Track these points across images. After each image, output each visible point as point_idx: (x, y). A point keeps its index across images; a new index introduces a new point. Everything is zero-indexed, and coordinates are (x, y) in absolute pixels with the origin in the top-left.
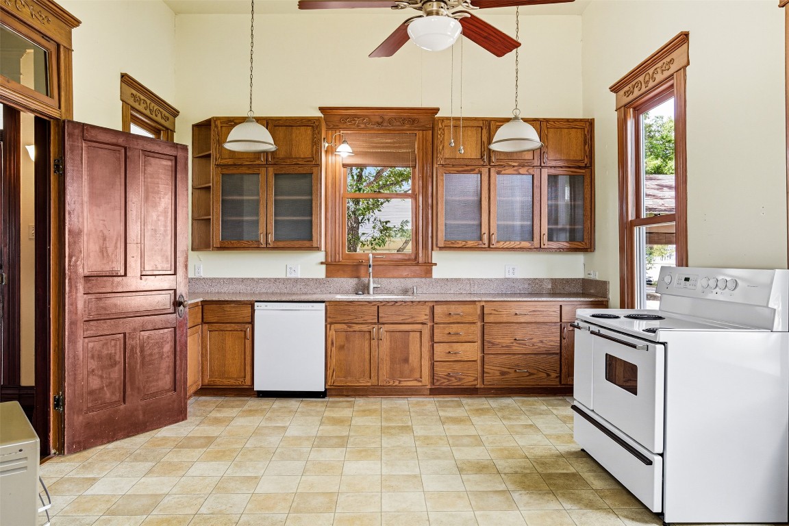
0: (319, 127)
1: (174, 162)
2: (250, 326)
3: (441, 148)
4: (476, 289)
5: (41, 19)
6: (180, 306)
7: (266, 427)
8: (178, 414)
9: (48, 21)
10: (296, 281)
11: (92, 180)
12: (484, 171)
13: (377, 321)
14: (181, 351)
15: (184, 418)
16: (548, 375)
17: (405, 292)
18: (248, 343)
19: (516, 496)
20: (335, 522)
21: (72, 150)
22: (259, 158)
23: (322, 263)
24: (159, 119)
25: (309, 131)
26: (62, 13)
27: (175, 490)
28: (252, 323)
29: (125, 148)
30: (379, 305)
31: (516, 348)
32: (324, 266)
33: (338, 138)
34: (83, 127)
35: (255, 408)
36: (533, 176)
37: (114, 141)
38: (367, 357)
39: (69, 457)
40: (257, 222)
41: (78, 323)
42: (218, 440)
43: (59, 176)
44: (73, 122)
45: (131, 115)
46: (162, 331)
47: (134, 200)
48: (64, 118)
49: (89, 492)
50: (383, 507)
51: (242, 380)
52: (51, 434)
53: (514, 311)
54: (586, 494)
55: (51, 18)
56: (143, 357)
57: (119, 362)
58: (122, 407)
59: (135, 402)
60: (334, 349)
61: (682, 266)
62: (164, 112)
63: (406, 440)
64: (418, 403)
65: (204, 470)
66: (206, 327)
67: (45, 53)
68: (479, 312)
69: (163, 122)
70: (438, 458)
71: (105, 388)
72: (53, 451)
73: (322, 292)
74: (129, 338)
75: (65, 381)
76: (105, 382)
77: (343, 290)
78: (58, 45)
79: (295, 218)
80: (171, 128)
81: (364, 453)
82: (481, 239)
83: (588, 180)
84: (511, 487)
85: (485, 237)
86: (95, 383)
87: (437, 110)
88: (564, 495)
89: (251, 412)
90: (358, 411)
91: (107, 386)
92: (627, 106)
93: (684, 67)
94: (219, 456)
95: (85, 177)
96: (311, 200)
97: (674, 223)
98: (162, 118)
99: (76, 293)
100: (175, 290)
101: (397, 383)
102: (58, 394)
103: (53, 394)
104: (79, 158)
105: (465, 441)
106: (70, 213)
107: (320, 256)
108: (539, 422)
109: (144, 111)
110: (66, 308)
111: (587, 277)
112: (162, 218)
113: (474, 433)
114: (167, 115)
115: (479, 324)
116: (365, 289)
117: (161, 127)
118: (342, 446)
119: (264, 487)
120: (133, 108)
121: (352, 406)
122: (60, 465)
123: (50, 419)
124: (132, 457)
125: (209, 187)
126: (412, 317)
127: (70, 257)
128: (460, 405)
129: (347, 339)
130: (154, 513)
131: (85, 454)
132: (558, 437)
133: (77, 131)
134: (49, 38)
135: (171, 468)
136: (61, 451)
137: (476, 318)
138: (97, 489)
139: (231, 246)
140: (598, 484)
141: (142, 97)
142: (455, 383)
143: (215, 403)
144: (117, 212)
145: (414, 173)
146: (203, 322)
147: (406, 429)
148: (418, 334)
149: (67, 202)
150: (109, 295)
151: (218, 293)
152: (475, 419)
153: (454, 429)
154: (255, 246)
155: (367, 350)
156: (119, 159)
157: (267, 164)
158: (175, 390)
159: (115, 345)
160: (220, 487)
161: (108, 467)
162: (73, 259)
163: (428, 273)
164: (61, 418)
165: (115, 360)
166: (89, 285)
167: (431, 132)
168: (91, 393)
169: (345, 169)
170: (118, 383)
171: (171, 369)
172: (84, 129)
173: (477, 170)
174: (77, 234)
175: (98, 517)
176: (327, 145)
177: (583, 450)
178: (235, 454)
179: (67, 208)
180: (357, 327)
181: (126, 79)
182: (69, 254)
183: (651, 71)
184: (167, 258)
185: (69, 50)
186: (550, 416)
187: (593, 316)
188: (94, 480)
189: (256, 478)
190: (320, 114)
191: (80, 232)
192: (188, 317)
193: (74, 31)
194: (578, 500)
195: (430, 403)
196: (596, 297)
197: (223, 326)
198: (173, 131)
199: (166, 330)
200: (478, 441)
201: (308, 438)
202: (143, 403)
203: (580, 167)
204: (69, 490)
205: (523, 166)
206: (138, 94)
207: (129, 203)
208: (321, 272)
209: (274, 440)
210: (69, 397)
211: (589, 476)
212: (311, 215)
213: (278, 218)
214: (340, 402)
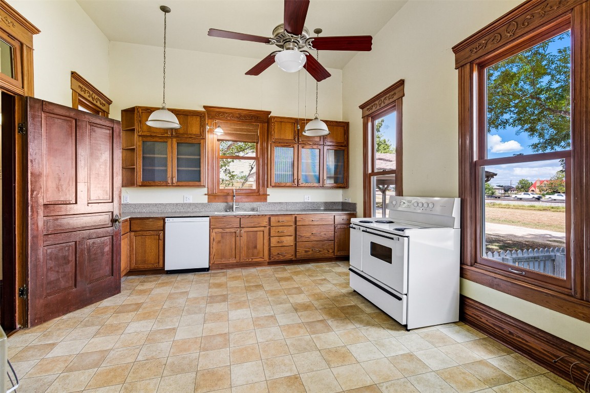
0: (204, 116)
1: (111, 131)
2: (162, 232)
3: (273, 132)
4: (289, 207)
5: (7, 22)
6: (116, 222)
7: (175, 293)
8: (115, 289)
9: (13, 25)
10: (190, 204)
11: (49, 139)
12: (296, 146)
13: (239, 226)
14: (117, 250)
15: (119, 292)
16: (328, 251)
17: (253, 210)
18: (161, 242)
19: (330, 322)
20: (231, 354)
21: (34, 117)
22: (167, 133)
23: (205, 194)
24: (98, 104)
25: (198, 119)
26: (25, 22)
27: (117, 345)
28: (164, 230)
29: (76, 120)
30: (240, 218)
31: (313, 238)
32: (207, 196)
33: (214, 124)
34: (42, 103)
35: (166, 281)
36: (320, 150)
37: (67, 114)
38: (234, 246)
39: (31, 329)
40: (166, 171)
41: (39, 236)
42: (144, 305)
43: (22, 135)
44: (34, 98)
45: (79, 100)
46: (103, 239)
47: (83, 154)
48: (26, 95)
49: (50, 355)
50: (258, 339)
51: (157, 264)
52: (17, 315)
53: (311, 219)
54: (364, 317)
55: (16, 24)
56: (89, 256)
57: (72, 261)
58: (74, 290)
59: (83, 285)
60: (214, 243)
61: (400, 196)
62: (102, 101)
63: (261, 293)
64: (262, 270)
65: (137, 328)
66: (133, 234)
67: (11, 48)
68: (294, 220)
69: (101, 106)
70: (281, 303)
71: (61, 279)
72: (18, 326)
73: (206, 211)
74: (79, 244)
75: (28, 278)
76: (61, 275)
77: (218, 209)
78: (22, 44)
79: (190, 169)
80: (107, 111)
81: (239, 305)
82: (294, 182)
83: (346, 153)
84: (326, 317)
85: (296, 181)
86: (53, 276)
87: (270, 112)
88: (354, 319)
89: (164, 284)
90: (229, 278)
91: (62, 277)
92: (368, 116)
93: (402, 97)
94: (146, 316)
95: (44, 137)
96: (200, 159)
97: (394, 175)
98: (101, 104)
99: (37, 216)
100: (112, 212)
101: (250, 260)
102: (23, 286)
103: (19, 286)
104: (39, 124)
105: (294, 291)
106: (31, 161)
107: (205, 190)
108: (328, 276)
109: (88, 98)
110: (29, 226)
111: (344, 201)
112: (103, 167)
113: (297, 286)
114: (104, 102)
115: (294, 226)
116: (231, 208)
117: (100, 110)
118: (224, 301)
119: (180, 336)
120: (80, 95)
121: (225, 275)
122: (24, 336)
123: (16, 304)
124: (82, 323)
125: (134, 149)
126: (259, 224)
127: (32, 191)
128: (285, 270)
129: (222, 237)
130: (102, 365)
131: (45, 325)
132: (340, 285)
133: (37, 105)
134: (14, 37)
135: (113, 329)
136: (25, 325)
137: (292, 224)
138: (57, 352)
139: (148, 184)
140: (368, 310)
141: (87, 89)
142: (282, 258)
143: (138, 280)
144: (70, 162)
145: (257, 146)
146: (131, 231)
147: (259, 287)
148: (262, 233)
149: (29, 153)
150: (63, 217)
151: (139, 212)
152: (295, 277)
153: (285, 285)
154: (164, 184)
155: (234, 243)
156: (71, 127)
157: (172, 137)
158: (112, 275)
159: (69, 249)
160: (151, 339)
161: (64, 333)
162: (35, 193)
163: (265, 200)
164: (25, 304)
165: (68, 260)
166: (47, 210)
167: (267, 124)
168: (49, 283)
169: (218, 142)
170: (70, 275)
171: (110, 262)
172: (43, 105)
173: (292, 146)
174: (37, 176)
175: (58, 375)
176: (208, 128)
177: (355, 291)
178: (157, 314)
179: (30, 158)
180: (228, 230)
181: (74, 75)
182: (31, 189)
183: (382, 99)
184: (107, 192)
185: (31, 49)
186: (332, 273)
187: (361, 222)
188: (54, 345)
189: (174, 329)
190: (204, 110)
191: (40, 175)
192: (121, 228)
193: (35, 36)
194: (361, 321)
195: (269, 270)
196: (350, 211)
197: (145, 233)
198: (108, 113)
199: (106, 238)
200: (299, 291)
201: (203, 298)
202: (89, 286)
203: (342, 146)
204: (32, 356)
205: (315, 145)
206: (84, 87)
207: (79, 156)
208: (205, 200)
209: (181, 301)
210: (31, 288)
211: (361, 306)
212: (200, 167)
213: (180, 168)
214: (218, 273)
